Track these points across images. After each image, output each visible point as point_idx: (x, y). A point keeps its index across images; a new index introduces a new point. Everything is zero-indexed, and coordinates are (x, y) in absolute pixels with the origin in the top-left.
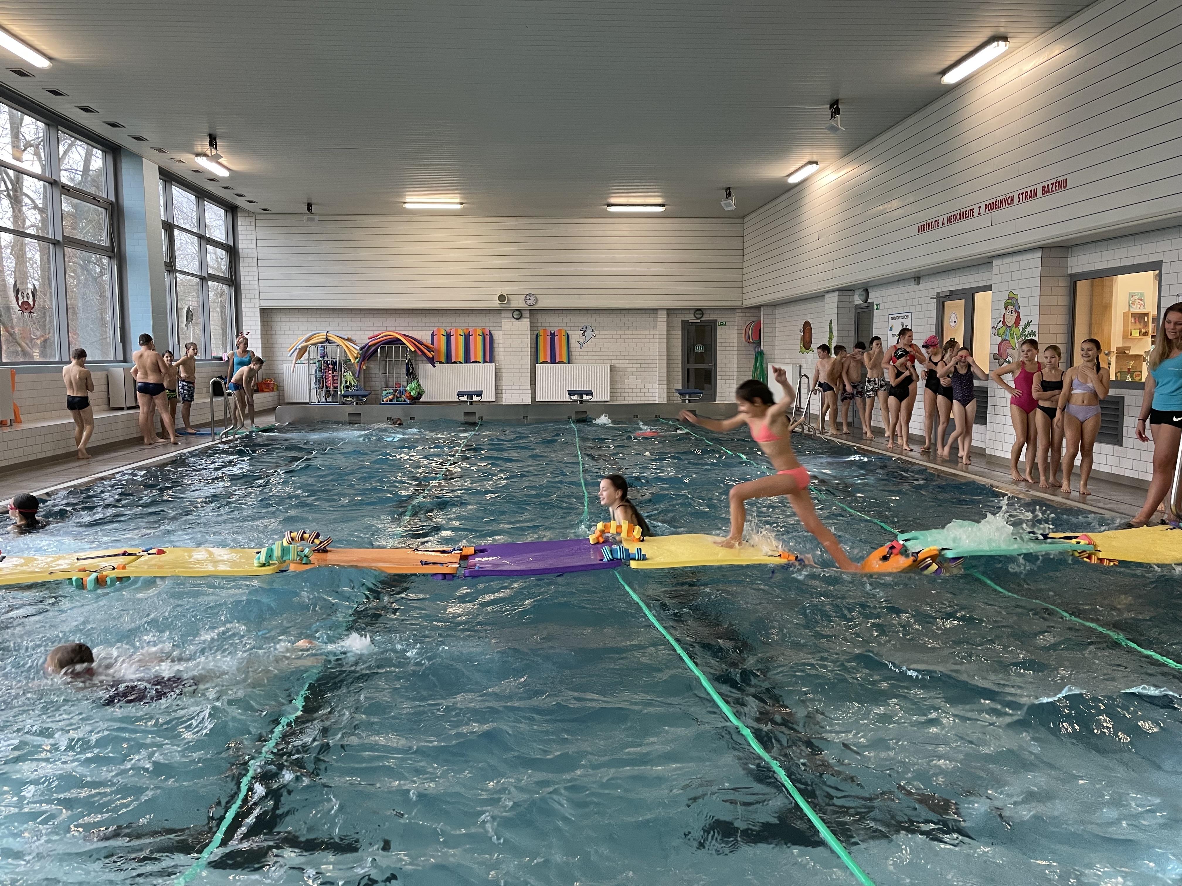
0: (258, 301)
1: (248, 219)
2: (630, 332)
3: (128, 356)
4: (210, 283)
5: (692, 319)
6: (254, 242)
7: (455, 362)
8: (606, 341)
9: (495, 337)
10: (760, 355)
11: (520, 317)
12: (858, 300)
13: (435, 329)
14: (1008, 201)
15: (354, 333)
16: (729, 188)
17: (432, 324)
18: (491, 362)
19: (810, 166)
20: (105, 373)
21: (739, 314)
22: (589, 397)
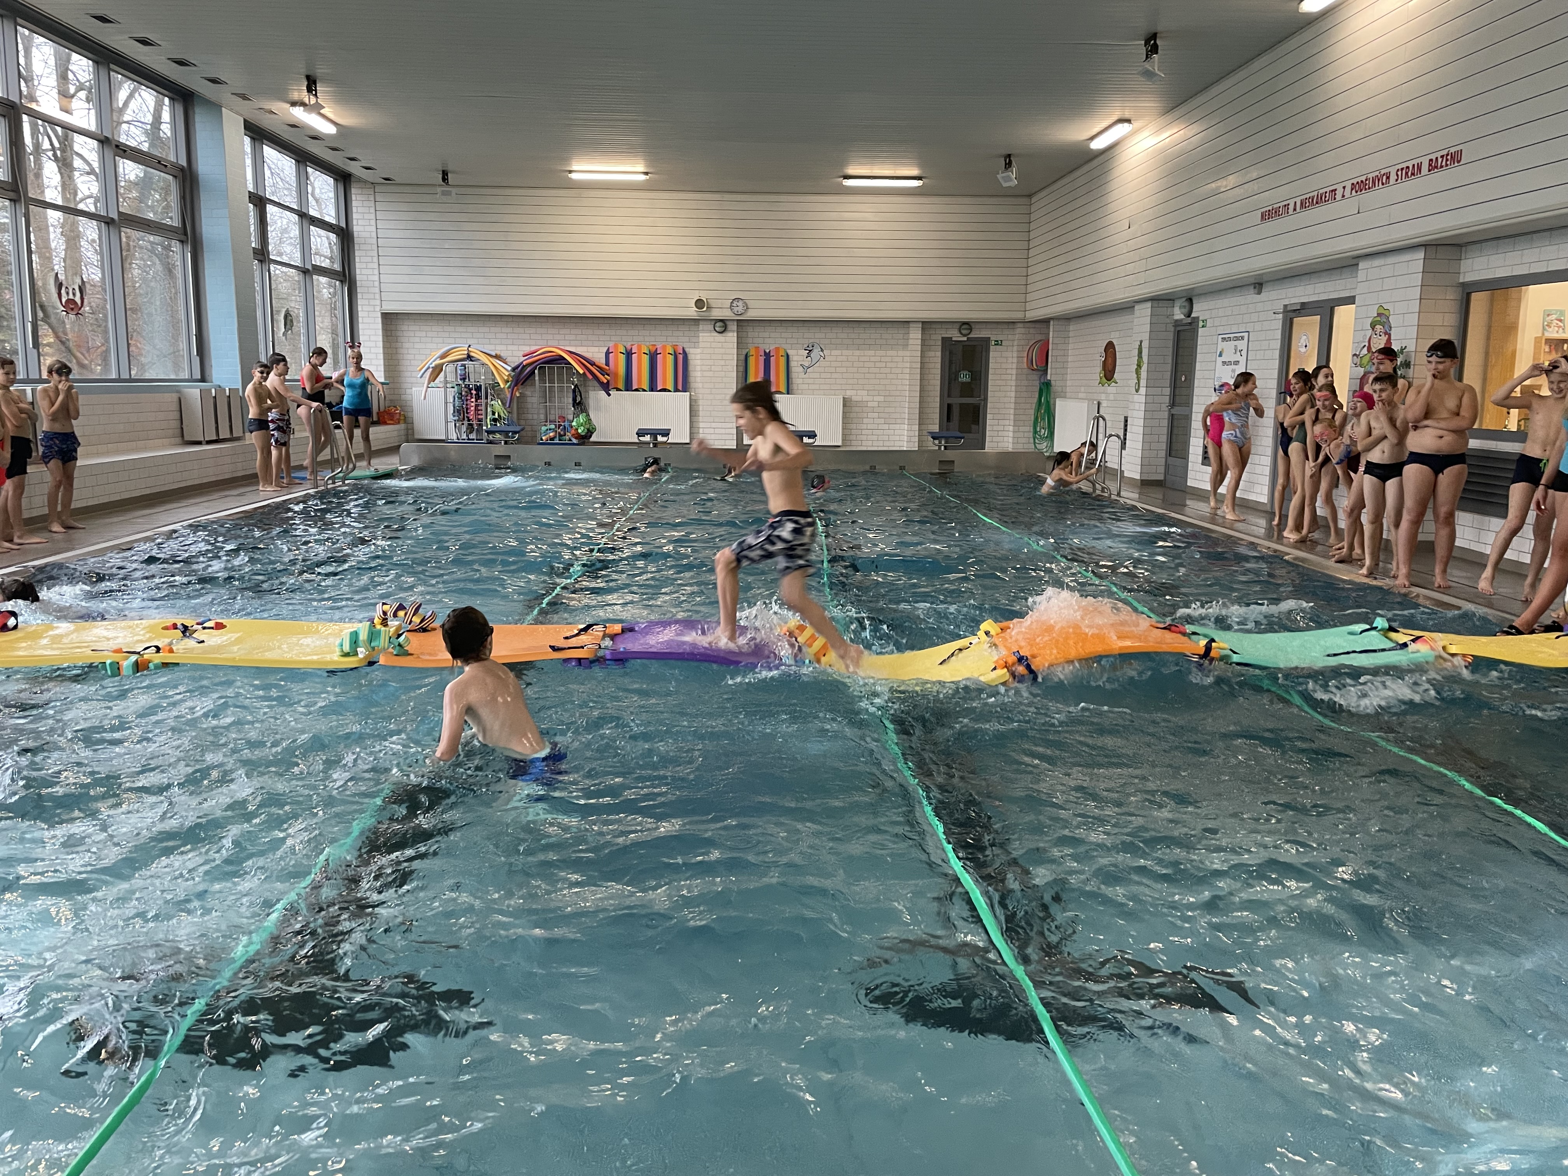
0: (378, 302)
1: (365, 191)
2: (872, 353)
3: (207, 373)
4: (315, 277)
5: (956, 336)
6: (373, 222)
7: (637, 390)
8: (839, 364)
9: (690, 357)
10: (1046, 387)
11: (724, 330)
12: (1178, 314)
13: (611, 344)
14: (1382, 179)
15: (503, 347)
16: (1009, 156)
17: (608, 338)
18: (684, 391)
19: (1120, 126)
20: (175, 396)
21: (1020, 330)
22: (811, 441)
